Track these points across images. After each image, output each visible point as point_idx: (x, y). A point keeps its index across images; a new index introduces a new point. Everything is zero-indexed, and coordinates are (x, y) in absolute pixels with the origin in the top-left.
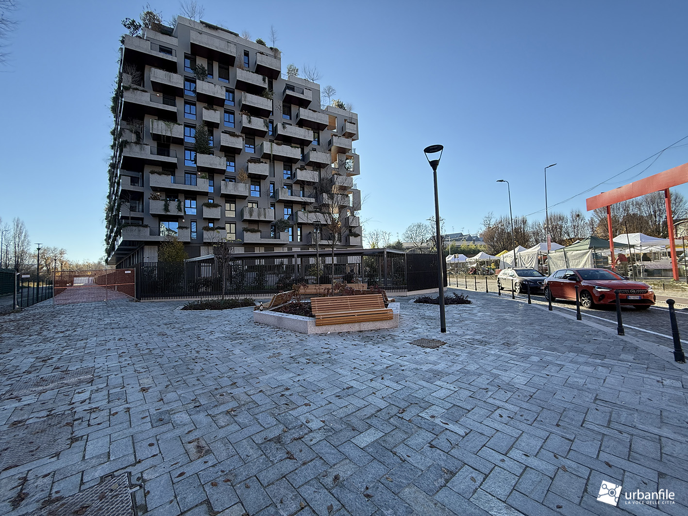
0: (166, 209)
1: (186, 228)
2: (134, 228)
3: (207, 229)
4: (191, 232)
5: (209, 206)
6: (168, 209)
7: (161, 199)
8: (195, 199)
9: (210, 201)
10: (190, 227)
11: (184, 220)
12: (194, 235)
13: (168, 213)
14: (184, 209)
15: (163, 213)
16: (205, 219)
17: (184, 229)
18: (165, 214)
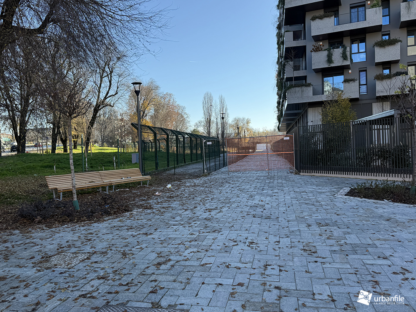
0: (330, 60)
1: (353, 80)
2: (297, 89)
3: (381, 77)
4: (360, 85)
5: (382, 44)
6: (331, 60)
7: (324, 48)
8: (363, 40)
9: (384, 37)
10: (358, 79)
11: (350, 71)
12: (364, 89)
13: (332, 65)
14: (351, 56)
15: (326, 66)
16: (378, 64)
17: (351, 82)
18: (329, 66)
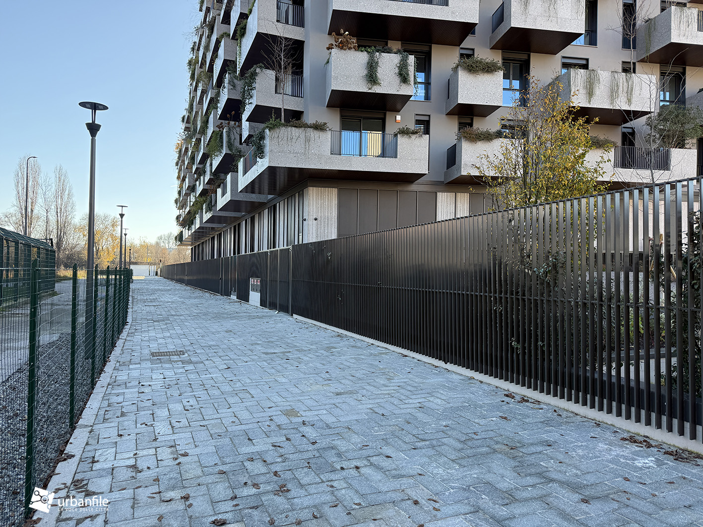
0: (372, 77)
2: (296, 132)
6: (376, 77)
11: (399, 118)
13: (377, 90)
15: (362, 87)
17: (414, 137)
18: (370, 91)
